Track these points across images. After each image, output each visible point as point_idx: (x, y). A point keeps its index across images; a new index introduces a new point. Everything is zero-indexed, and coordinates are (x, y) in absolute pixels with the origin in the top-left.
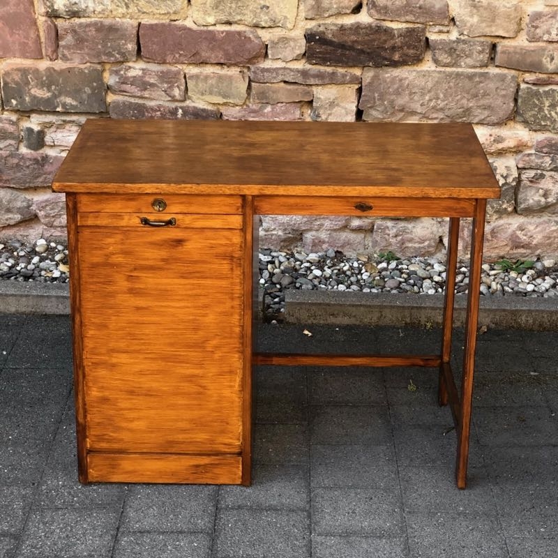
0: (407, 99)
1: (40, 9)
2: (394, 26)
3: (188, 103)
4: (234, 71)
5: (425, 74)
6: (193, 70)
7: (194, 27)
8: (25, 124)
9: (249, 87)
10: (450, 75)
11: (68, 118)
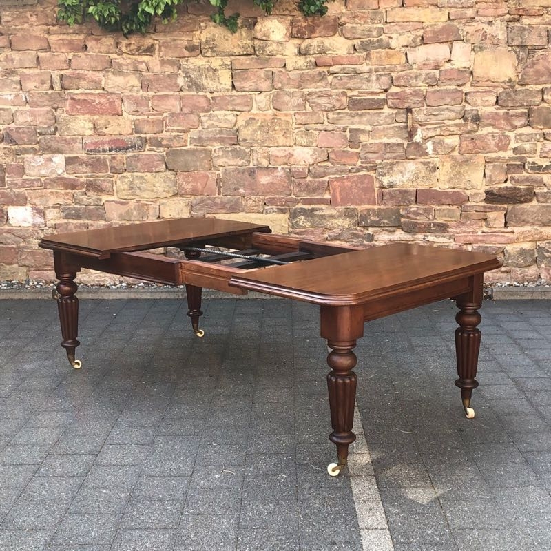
0: (526, 216)
1: (376, 185)
2: (521, 187)
3: (435, 221)
4: (455, 207)
5: (534, 206)
6: (438, 207)
7: (440, 190)
8: (367, 232)
9: (461, 214)
10: (544, 206)
11: (385, 229)
